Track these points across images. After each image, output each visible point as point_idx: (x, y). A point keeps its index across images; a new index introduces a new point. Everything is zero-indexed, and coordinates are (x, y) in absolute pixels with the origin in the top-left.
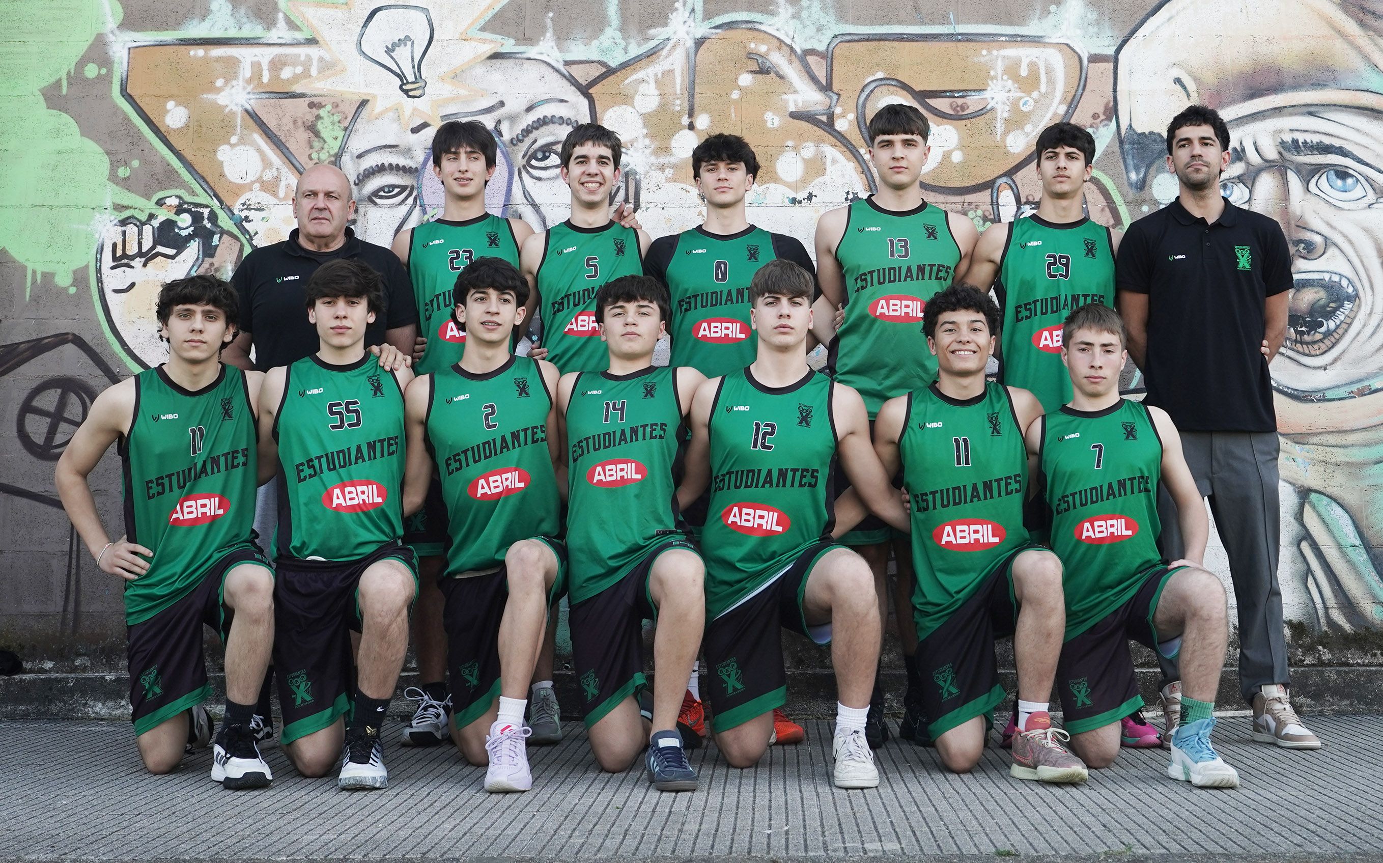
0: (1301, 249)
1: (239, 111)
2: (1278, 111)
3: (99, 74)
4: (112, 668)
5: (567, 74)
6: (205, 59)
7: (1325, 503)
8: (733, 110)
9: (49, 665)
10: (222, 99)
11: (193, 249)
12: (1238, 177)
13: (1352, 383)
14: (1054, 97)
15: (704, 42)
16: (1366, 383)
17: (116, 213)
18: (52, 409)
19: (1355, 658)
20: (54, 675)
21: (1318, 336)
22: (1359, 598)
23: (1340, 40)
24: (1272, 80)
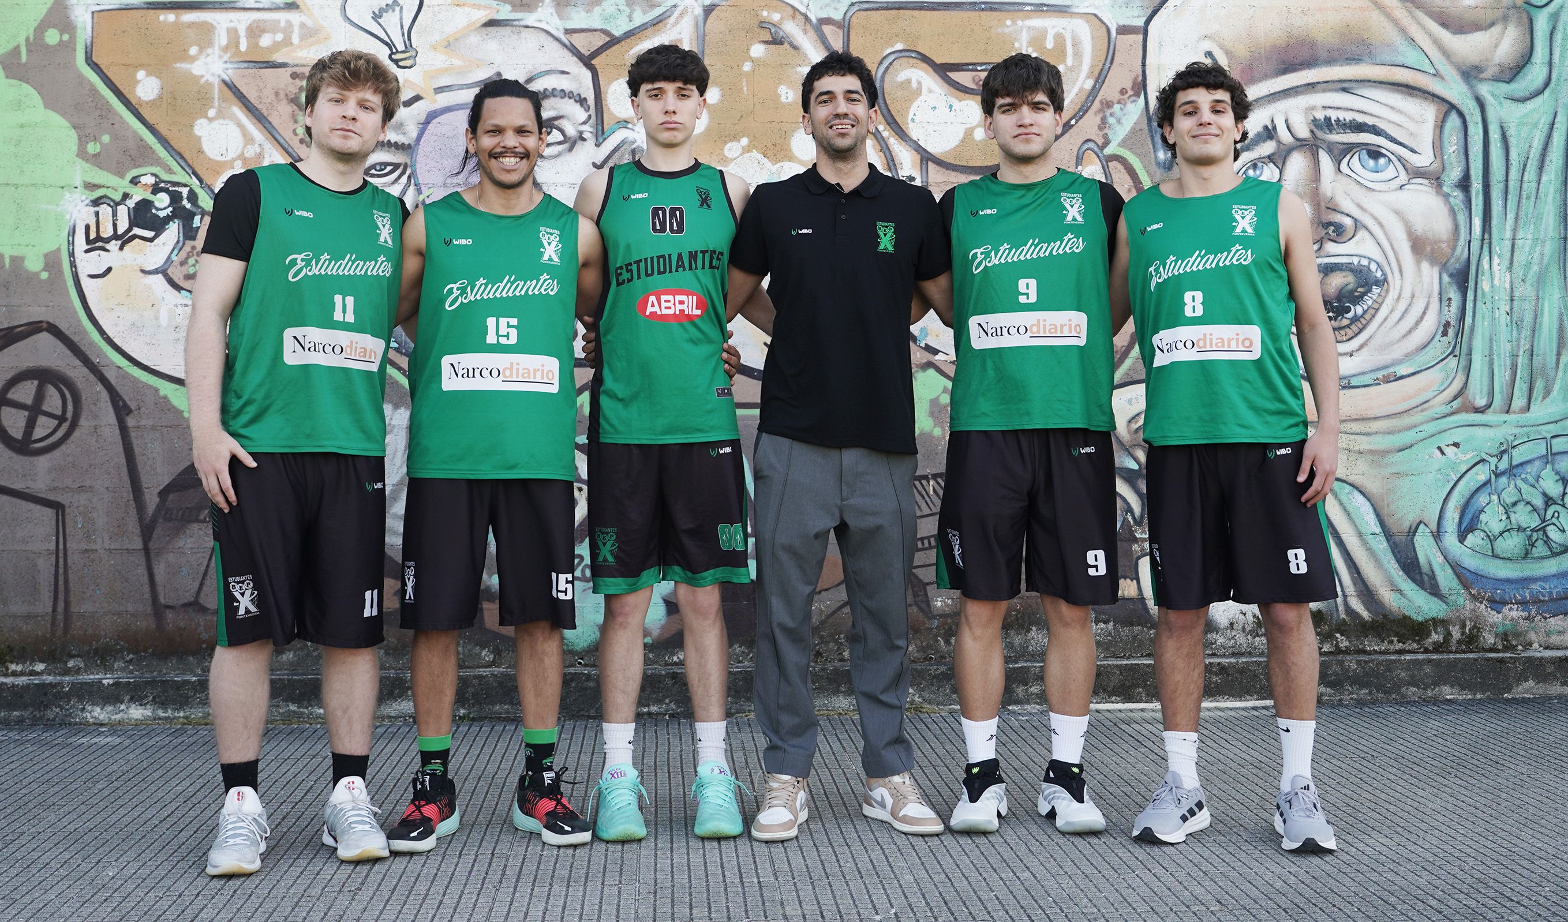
0: (1330, 232)
1: (216, 82)
2: (1311, 87)
3: (61, 40)
4: (108, 669)
5: (568, 44)
6: (176, 23)
7: (1347, 491)
8: (744, 84)
9: (40, 667)
10: (197, 68)
11: (173, 230)
12: (1269, 157)
13: (1378, 369)
14: (1080, 71)
15: (713, 10)
16: (1392, 370)
17: (87, 192)
18: (29, 401)
19: (1372, 644)
20: (49, 679)
21: (1345, 322)
22: (1378, 586)
23: (1377, 12)
24: (1306, 54)
